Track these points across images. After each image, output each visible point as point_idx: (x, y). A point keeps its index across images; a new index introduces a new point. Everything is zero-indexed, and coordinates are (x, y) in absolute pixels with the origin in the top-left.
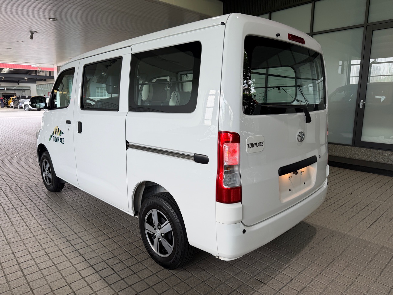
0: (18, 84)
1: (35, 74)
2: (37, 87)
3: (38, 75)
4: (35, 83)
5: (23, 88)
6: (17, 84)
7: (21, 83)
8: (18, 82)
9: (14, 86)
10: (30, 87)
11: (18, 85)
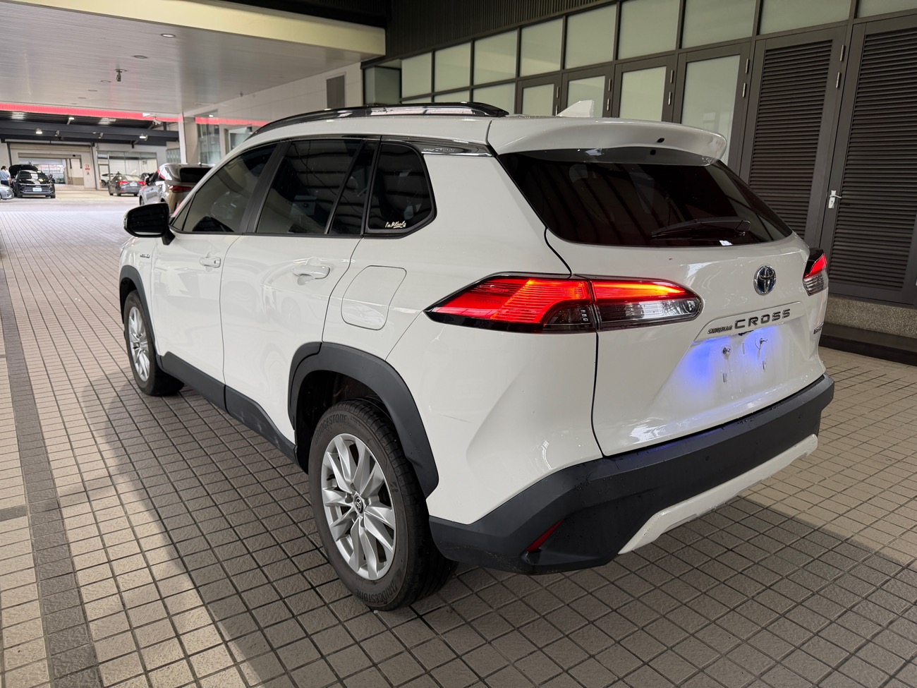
0: (133, 147)
1: (162, 129)
2: (168, 154)
3: (168, 129)
4: (165, 145)
5: (143, 156)
6: (130, 146)
7: (138, 144)
8: (132, 142)
9: (124, 152)
10: (155, 154)
11: (133, 150)
